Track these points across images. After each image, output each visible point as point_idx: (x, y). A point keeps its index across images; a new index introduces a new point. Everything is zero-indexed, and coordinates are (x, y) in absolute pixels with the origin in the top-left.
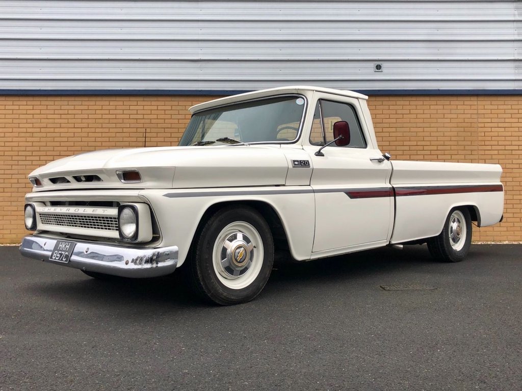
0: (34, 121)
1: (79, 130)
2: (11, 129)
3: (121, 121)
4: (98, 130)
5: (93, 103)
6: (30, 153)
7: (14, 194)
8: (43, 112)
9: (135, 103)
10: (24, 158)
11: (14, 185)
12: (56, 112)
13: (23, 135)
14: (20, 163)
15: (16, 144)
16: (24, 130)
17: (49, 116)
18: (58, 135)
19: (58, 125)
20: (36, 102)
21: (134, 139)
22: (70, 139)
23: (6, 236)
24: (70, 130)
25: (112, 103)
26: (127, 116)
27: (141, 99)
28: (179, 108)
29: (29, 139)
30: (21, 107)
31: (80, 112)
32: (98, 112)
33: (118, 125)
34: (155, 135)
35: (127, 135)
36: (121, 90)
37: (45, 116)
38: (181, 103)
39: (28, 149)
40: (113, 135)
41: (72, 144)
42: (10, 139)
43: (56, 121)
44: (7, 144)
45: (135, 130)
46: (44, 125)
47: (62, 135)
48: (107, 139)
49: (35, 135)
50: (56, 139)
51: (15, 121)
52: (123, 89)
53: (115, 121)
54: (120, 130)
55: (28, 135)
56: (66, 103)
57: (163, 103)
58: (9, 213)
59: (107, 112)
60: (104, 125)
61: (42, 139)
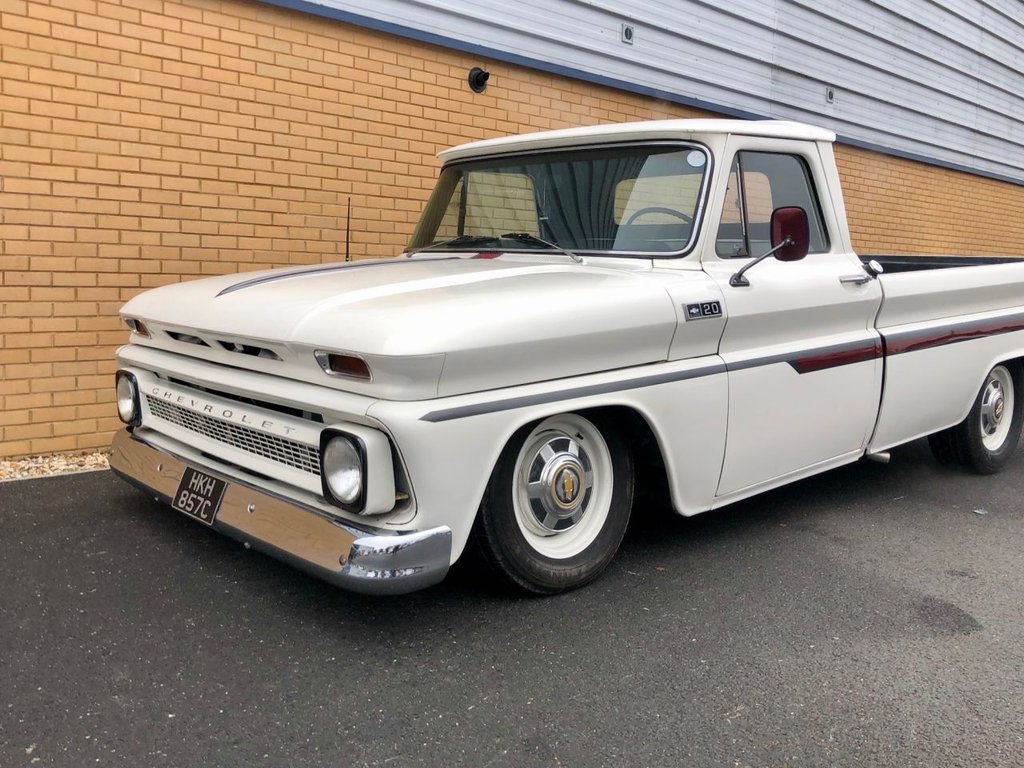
3: (113, 56)
4: (35, 75)
21: (154, 122)
26: (133, 45)
28: (275, 46)
33: (105, 70)
34: (211, 116)
35: (134, 105)
38: (280, 33)
40: (89, 99)
45: (155, 93)
48: (69, 111)
53: (95, 53)
54: (112, 87)
59: (68, 17)
60: (59, 62)
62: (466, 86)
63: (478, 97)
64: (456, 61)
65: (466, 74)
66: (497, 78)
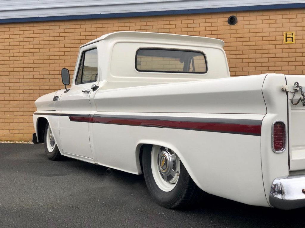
0: (34, 43)
1: (68, 49)
2: (18, 50)
5: (78, 26)
6: (32, 69)
7: (21, 102)
8: (41, 35)
9: (111, 25)
10: (27, 73)
11: (21, 95)
12: (51, 35)
13: (26, 54)
14: (25, 77)
15: (22, 62)
16: (27, 50)
17: (46, 39)
18: (52, 54)
19: (52, 46)
20: (35, 27)
22: (62, 57)
23: (16, 135)
24: (62, 50)
25: (93, 26)
27: (115, 21)
29: (31, 58)
30: (26, 32)
31: (68, 34)
32: (82, 34)
36: (100, 14)
37: (42, 39)
38: (148, 23)
39: (31, 65)
41: (63, 61)
42: (17, 58)
43: (51, 42)
44: (16, 62)
46: (42, 46)
47: (56, 54)
49: (35, 54)
50: (51, 58)
51: (21, 43)
52: (102, 13)
55: (30, 54)
56: (58, 27)
57: (133, 24)
58: (18, 117)
59: (89, 34)
61: (41, 58)
62: (227, 24)
63: (233, 27)
64: (222, 16)
65: (227, 19)
66: (240, 18)
